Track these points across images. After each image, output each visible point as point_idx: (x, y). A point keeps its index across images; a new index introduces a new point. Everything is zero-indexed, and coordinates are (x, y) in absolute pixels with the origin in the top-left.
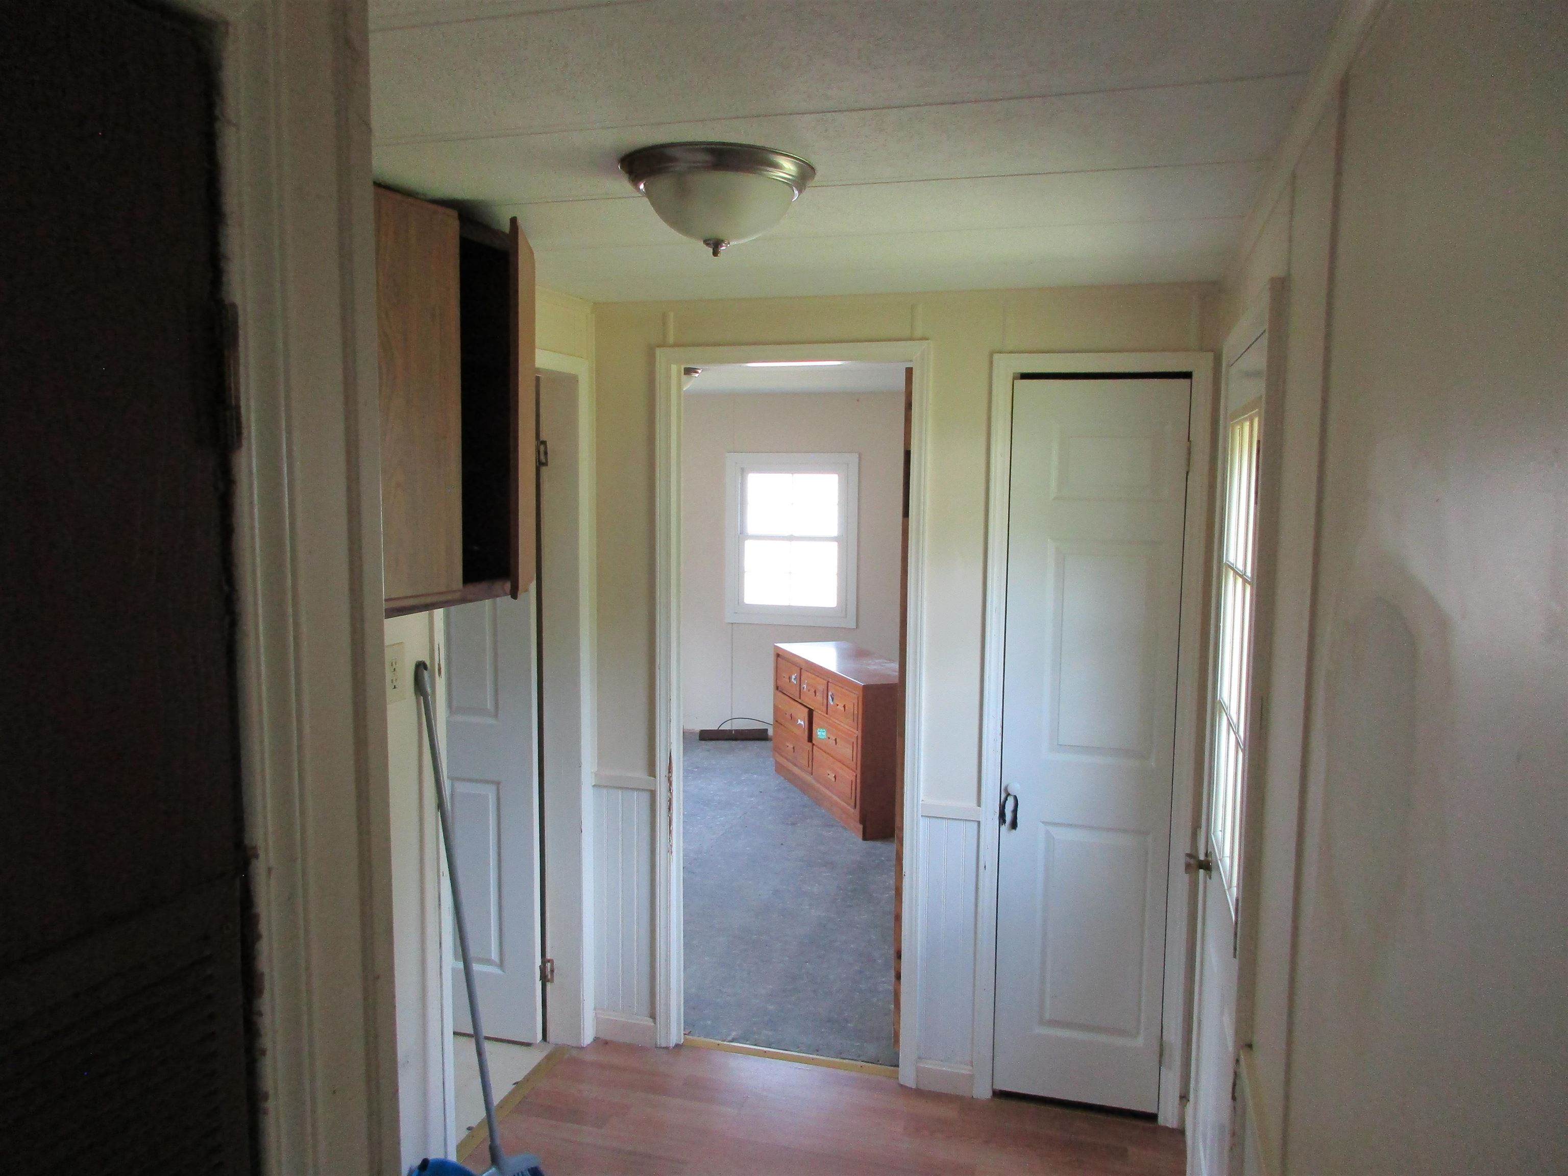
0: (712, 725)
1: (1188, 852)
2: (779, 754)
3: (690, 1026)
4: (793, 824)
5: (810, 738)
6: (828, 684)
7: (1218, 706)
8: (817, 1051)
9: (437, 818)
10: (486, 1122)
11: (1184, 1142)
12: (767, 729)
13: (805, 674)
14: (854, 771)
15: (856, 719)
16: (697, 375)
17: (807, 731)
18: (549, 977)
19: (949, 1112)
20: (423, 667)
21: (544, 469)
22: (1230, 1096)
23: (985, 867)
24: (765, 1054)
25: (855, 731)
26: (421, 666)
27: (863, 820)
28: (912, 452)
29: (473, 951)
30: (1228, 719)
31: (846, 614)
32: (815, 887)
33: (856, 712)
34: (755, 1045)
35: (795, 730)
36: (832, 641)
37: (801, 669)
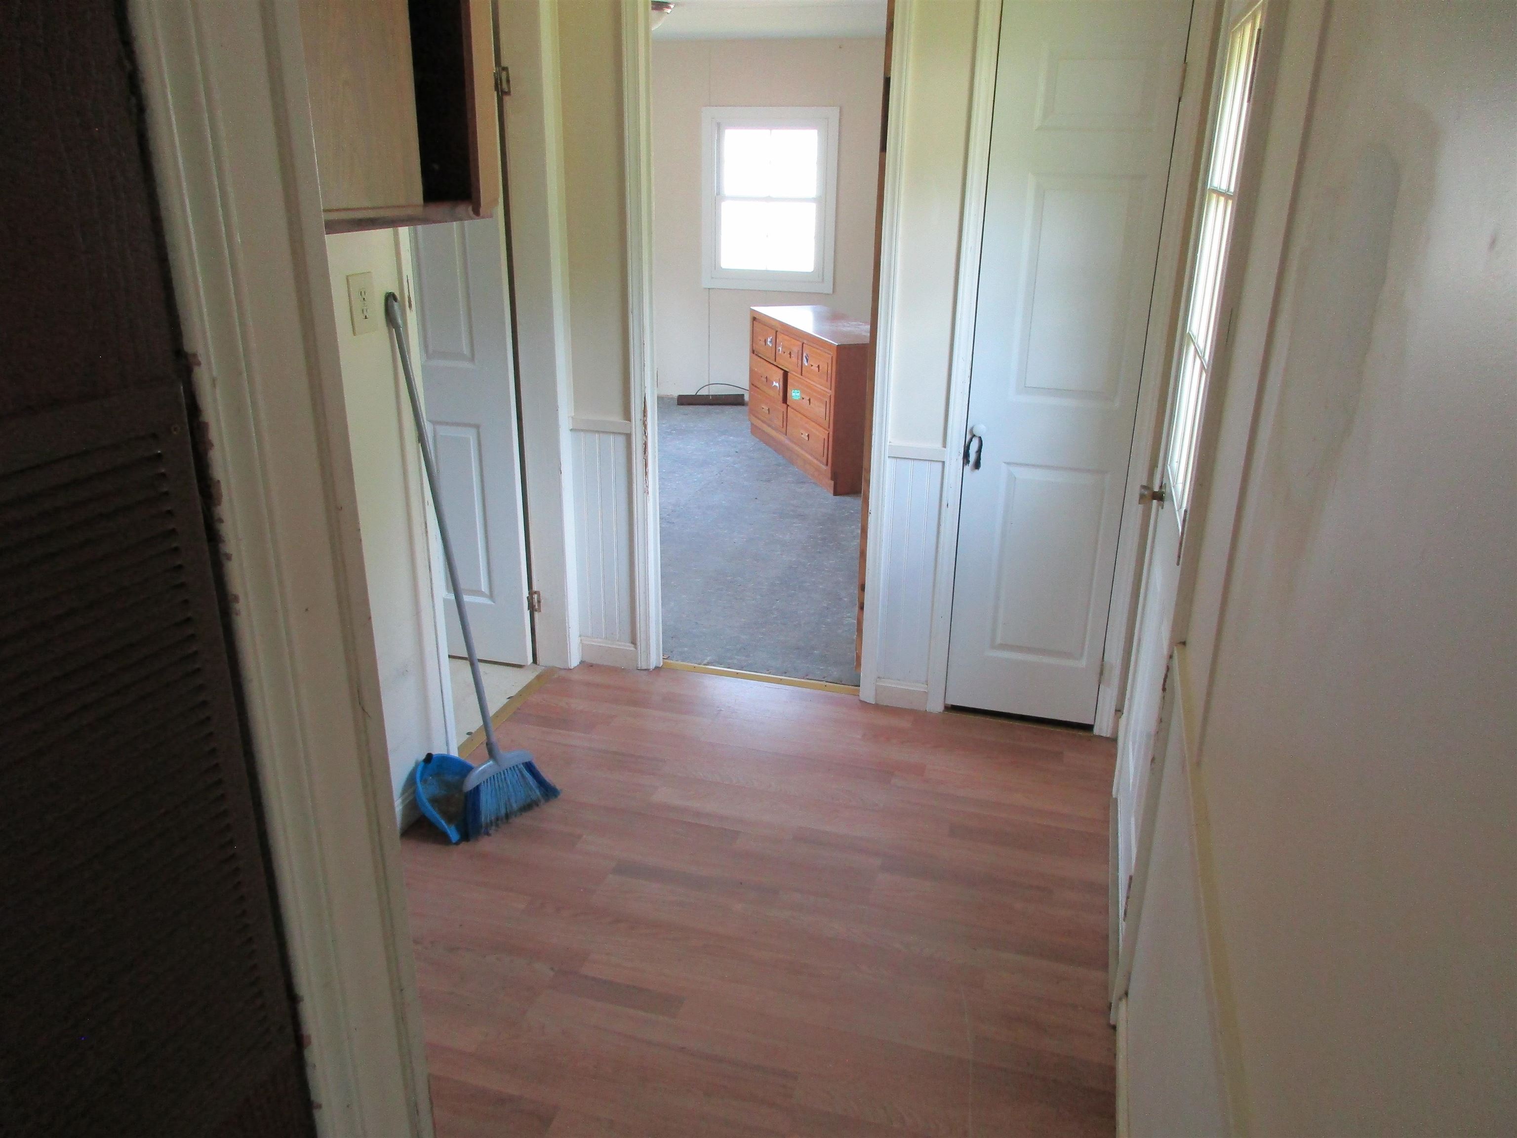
0: (690, 391)
1: (1145, 484)
2: (754, 415)
3: (668, 652)
4: (769, 481)
5: (785, 399)
6: (803, 344)
7: (1185, 338)
8: (785, 673)
9: (418, 452)
10: (483, 727)
11: (1116, 749)
12: (743, 395)
13: (780, 337)
14: (826, 430)
15: (829, 379)
16: (669, 11)
17: (781, 394)
18: (537, 607)
19: (904, 723)
20: (392, 298)
21: (506, 98)
22: (1161, 687)
23: (948, 505)
24: (737, 676)
25: (828, 391)
26: (390, 298)
27: (835, 476)
28: (891, 80)
29: (463, 584)
30: (1196, 348)
31: (823, 279)
32: (787, 536)
33: (829, 371)
34: (729, 668)
35: (771, 393)
36: (808, 305)
37: (777, 331)
